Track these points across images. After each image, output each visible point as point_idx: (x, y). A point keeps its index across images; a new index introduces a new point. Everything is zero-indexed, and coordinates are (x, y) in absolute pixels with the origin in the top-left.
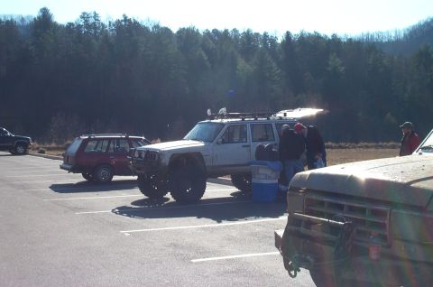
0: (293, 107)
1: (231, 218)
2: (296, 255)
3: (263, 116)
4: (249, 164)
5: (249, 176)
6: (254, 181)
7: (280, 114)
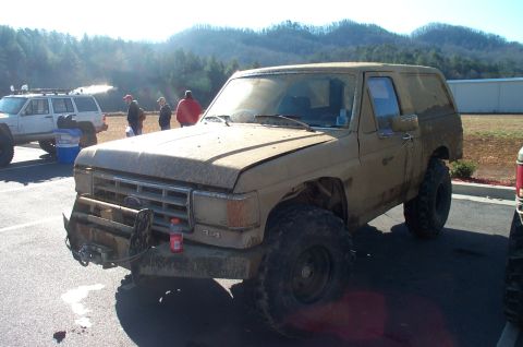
0: (88, 84)
1: (36, 180)
2: (85, 247)
3: (63, 91)
4: (52, 132)
5: (54, 141)
6: (58, 145)
7: (78, 91)
